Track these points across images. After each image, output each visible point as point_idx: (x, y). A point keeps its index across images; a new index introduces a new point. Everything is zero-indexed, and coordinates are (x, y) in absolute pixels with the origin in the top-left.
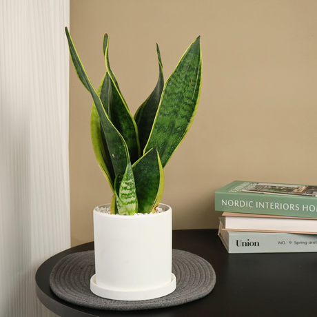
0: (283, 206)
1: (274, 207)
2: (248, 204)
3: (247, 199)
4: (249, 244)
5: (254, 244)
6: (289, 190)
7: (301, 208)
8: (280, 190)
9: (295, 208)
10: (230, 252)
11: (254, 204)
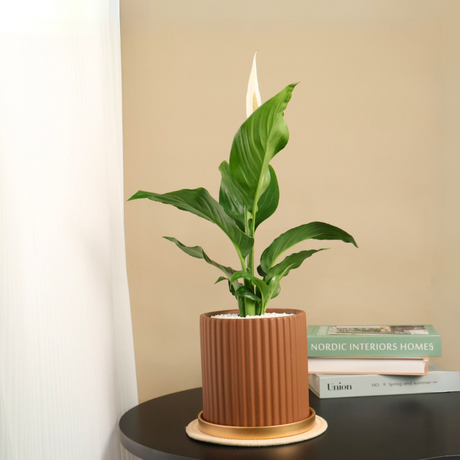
0: (379, 347)
1: (369, 348)
2: (341, 347)
3: (338, 341)
4: (341, 388)
5: (347, 387)
6: (377, 331)
7: (398, 346)
8: (364, 331)
9: (392, 347)
10: (321, 397)
11: (347, 347)
